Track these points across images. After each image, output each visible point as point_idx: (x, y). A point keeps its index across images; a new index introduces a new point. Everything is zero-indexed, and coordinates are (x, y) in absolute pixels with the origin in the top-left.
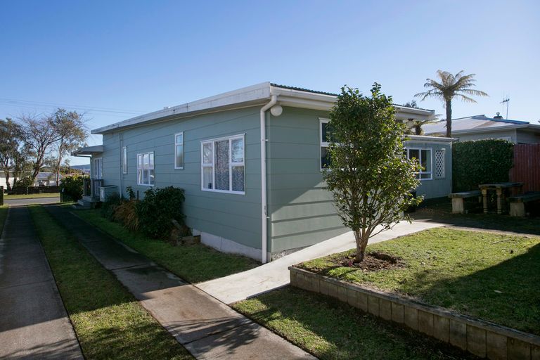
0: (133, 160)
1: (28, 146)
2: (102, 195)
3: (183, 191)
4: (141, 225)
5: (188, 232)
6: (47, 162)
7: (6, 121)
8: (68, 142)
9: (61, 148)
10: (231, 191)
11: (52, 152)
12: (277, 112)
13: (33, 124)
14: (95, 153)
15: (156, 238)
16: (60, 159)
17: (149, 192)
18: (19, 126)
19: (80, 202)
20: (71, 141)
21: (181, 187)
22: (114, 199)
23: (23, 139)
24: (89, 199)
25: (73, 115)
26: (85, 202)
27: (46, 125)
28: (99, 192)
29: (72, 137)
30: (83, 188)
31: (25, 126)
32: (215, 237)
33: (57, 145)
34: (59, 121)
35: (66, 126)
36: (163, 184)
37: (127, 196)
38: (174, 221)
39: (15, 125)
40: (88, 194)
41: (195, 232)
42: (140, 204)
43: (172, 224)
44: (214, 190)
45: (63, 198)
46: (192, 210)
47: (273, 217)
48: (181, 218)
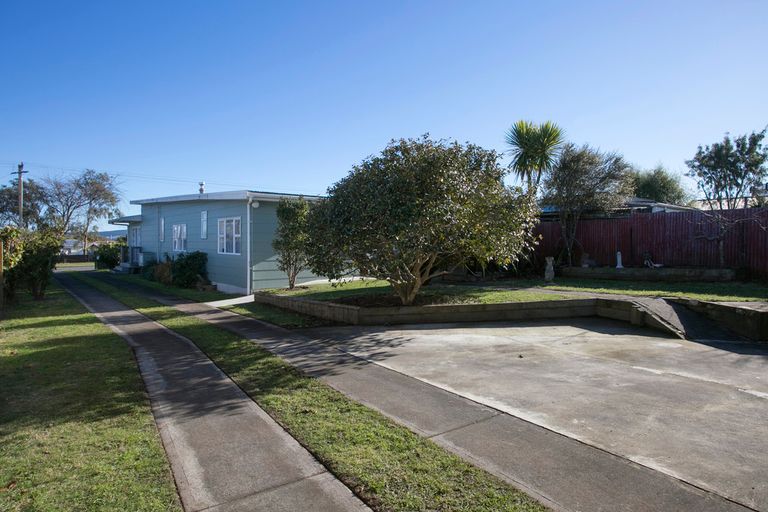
0: (169, 230)
1: (52, 210)
2: (141, 260)
3: (206, 254)
4: (174, 278)
5: (209, 283)
6: (72, 228)
7: (28, 182)
8: (97, 206)
9: (89, 212)
10: (234, 253)
11: (79, 217)
12: (256, 205)
13: (58, 185)
14: (133, 222)
15: (186, 288)
16: (88, 224)
17: (181, 255)
18: (42, 188)
19: (117, 268)
20: (100, 205)
21: (205, 251)
22: (152, 263)
23: (46, 202)
24: (128, 265)
25: (104, 177)
26: (124, 268)
27: (73, 186)
28: (137, 259)
29: (101, 201)
30: (120, 256)
31: (49, 188)
32: (225, 285)
33: (85, 209)
34: (87, 183)
35: (96, 190)
36: (192, 249)
37: (164, 260)
38: (199, 276)
39: (38, 187)
40: (126, 260)
41: (214, 283)
42: (174, 264)
43: (197, 278)
44: (225, 253)
45: (98, 266)
46: (211, 267)
47: (254, 268)
48: (204, 274)
